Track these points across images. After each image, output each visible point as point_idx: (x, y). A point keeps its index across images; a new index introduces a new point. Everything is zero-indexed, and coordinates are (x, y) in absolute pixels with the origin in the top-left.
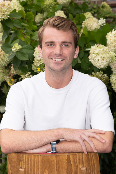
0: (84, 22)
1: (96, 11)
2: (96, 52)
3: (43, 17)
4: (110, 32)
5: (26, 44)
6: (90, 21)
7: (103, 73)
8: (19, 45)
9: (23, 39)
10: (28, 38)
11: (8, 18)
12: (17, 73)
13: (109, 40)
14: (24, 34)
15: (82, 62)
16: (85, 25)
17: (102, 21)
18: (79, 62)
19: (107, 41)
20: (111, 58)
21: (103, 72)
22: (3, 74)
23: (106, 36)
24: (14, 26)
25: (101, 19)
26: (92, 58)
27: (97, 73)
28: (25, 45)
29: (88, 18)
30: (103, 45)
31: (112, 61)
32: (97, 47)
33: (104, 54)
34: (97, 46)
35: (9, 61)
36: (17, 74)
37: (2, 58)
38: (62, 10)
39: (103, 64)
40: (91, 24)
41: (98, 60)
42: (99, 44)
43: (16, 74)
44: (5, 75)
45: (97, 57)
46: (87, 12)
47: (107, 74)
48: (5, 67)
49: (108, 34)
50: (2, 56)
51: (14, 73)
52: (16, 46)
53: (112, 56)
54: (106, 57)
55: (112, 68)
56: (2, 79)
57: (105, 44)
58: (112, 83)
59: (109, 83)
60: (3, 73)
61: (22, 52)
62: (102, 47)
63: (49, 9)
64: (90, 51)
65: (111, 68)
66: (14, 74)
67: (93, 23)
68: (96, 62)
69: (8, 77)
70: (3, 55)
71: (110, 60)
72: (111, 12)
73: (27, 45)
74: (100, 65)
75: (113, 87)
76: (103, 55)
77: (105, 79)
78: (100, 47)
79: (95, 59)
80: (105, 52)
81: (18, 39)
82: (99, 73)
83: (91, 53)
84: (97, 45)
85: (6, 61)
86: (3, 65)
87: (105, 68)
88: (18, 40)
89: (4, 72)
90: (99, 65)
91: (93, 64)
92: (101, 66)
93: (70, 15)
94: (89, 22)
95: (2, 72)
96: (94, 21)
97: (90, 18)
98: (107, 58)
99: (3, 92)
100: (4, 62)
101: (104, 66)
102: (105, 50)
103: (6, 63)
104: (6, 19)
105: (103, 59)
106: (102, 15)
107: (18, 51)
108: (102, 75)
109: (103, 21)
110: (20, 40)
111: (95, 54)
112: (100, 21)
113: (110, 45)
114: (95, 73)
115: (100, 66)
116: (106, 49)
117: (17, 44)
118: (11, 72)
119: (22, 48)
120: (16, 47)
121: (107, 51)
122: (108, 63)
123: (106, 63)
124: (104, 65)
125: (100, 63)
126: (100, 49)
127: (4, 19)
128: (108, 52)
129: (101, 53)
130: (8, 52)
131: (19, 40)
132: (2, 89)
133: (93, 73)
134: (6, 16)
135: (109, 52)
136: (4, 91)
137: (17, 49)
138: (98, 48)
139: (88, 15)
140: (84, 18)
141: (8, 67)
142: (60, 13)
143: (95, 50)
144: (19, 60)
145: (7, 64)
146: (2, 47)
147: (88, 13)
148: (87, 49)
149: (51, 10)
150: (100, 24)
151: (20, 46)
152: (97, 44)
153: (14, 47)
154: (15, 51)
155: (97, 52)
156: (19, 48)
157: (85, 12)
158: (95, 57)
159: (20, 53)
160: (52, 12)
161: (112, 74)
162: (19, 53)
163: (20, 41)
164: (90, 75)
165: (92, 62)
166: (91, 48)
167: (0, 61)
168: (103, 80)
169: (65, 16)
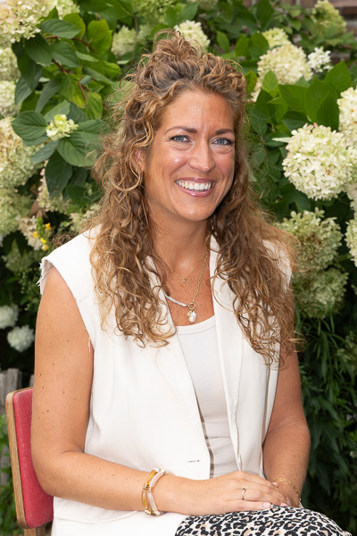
0: (265, 60)
1: (298, 27)
2: (308, 147)
3: (135, 39)
4: (352, 89)
5: (90, 119)
6: (282, 56)
7: (324, 215)
8: (68, 120)
9: (80, 103)
10: (95, 100)
11: (36, 34)
12: (56, 206)
13: (346, 114)
14: (84, 88)
15: (258, 180)
16: (267, 67)
17: (320, 57)
19: (341, 116)
20: (351, 170)
21: (323, 212)
22: (11, 209)
23: (339, 101)
24: (53, 61)
25: (319, 50)
26: (293, 166)
27: (306, 213)
28: (84, 121)
29: (276, 47)
30: (329, 128)
31: (353, 178)
32: (309, 132)
33: (332, 156)
34: (311, 131)
35: (32, 168)
36: (57, 210)
37: (12, 160)
38: (196, 19)
39: (327, 184)
40: (287, 66)
41: (313, 172)
42: (315, 124)
43: (52, 209)
44: (17, 212)
45: (309, 164)
46: (272, 27)
47: (335, 218)
48: (19, 187)
49: (342, 94)
50: (11, 154)
51: (48, 205)
52: (61, 123)
53: (355, 162)
54: (337, 165)
55: (352, 200)
56: (9, 224)
57: (334, 125)
58: (351, 246)
59: (340, 244)
60: (13, 205)
61: (79, 142)
62: (324, 133)
63: (156, 16)
64: (286, 144)
65: (350, 201)
66: (47, 210)
67: (290, 62)
68: (308, 179)
69: (26, 220)
70: (15, 151)
71: (350, 174)
72: (345, 30)
73: (93, 121)
74: (318, 188)
75: (353, 258)
76: (330, 159)
77: (329, 234)
78: (319, 133)
79: (305, 168)
80: (336, 148)
81: (65, 101)
82: (312, 213)
83: (292, 151)
84: (311, 127)
85: (22, 167)
86: (15, 180)
87: (333, 198)
88: (65, 105)
89: (15, 203)
90: (315, 187)
91: (297, 186)
92: (320, 190)
93: (221, 37)
94: (278, 59)
95: (8, 202)
96: (295, 55)
97: (282, 47)
98: (340, 168)
99: (8, 265)
100: (19, 172)
101: (330, 191)
102: (334, 142)
103: (23, 176)
104: (31, 38)
105: (328, 169)
106: (315, 38)
107: (64, 139)
108: (321, 222)
109: (322, 56)
110: (72, 103)
111: (303, 153)
112: (312, 56)
113: (350, 128)
114: (300, 214)
115: (318, 191)
116: (337, 141)
117: (64, 117)
118: (38, 203)
119: (79, 130)
120: (59, 125)
121: (342, 145)
122: (342, 183)
123: (338, 182)
124: (331, 189)
125: (319, 181)
126: (319, 140)
127: (25, 36)
128: (344, 151)
129: (322, 152)
130: (34, 140)
131: (69, 104)
132: (5, 258)
133: (293, 213)
134: (29, 28)
135: (347, 148)
136: (12, 264)
137: (61, 133)
138: (312, 135)
139: (277, 37)
140: (263, 47)
141: (28, 188)
142: (190, 28)
143: (303, 143)
144: (68, 164)
145: (26, 179)
146: (17, 125)
147: (276, 30)
148: (277, 139)
149: (162, 20)
150: (313, 66)
151: (71, 121)
152: (310, 123)
153: (52, 125)
154: (55, 139)
155: (309, 150)
156: (68, 130)
157: (268, 29)
158: (304, 163)
159: (72, 143)
160: (166, 23)
161: (353, 218)
162: (67, 144)
163: (70, 108)
164: (285, 219)
165: (294, 180)
166: (291, 135)
167: (6, 169)
168: (325, 236)
169: (205, 37)
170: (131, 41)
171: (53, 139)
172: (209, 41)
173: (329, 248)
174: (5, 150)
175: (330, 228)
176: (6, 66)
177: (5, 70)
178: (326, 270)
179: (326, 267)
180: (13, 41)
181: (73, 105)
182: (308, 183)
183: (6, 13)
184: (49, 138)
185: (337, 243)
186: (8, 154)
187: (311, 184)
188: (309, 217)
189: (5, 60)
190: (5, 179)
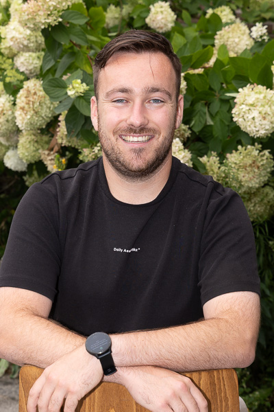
1: (241, 4)
2: (251, 100)
7: (261, 148)
8: (82, 83)
9: (88, 70)
11: (59, 22)
12: (69, 142)
14: (91, 59)
15: (215, 123)
16: (222, 40)
18: (208, 124)
19: (273, 78)
21: (260, 146)
22: (36, 145)
23: (272, 67)
24: (70, 40)
26: (239, 114)
27: (249, 147)
30: (265, 87)
32: (251, 90)
33: (267, 106)
35: (50, 116)
36: (70, 145)
37: (36, 110)
39: (263, 126)
40: (236, 40)
41: (253, 118)
42: (255, 84)
43: (67, 144)
44: (40, 147)
45: (250, 112)
46: (220, 5)
47: (269, 150)
48: (42, 130)
50: (35, 106)
51: (64, 142)
52: (77, 85)
54: (270, 113)
56: (34, 155)
60: (37, 142)
62: (262, 90)
64: (234, 98)
66: (63, 145)
67: (239, 37)
68: (249, 123)
69: (47, 152)
70: (38, 104)
74: (257, 129)
76: (265, 109)
77: (265, 161)
78: (258, 91)
79: (248, 115)
80: (269, 101)
81: (79, 70)
82: (253, 147)
83: (238, 103)
84: (252, 86)
85: (43, 115)
86: (38, 124)
87: (267, 136)
88: (79, 72)
89: (39, 140)
90: (254, 128)
91: (242, 127)
92: (258, 131)
93: (185, 14)
94: (230, 35)
95: (33, 140)
98: (272, 115)
99: (27, 183)
100: (41, 119)
101: (265, 132)
102: (269, 97)
103: (43, 121)
104: (56, 25)
105: (264, 116)
106: (253, 11)
107: (79, 97)
108: (259, 153)
110: (84, 71)
111: (246, 105)
112: (254, 29)
114: (244, 148)
116: (271, 96)
117: (79, 81)
118: (57, 140)
119: (90, 90)
120: (76, 87)
123: (271, 125)
124: (266, 130)
125: (257, 124)
126: (257, 96)
127: (51, 24)
129: (260, 104)
130: (58, 97)
131: (82, 72)
132: (25, 178)
133: (239, 147)
134: (55, 18)
136: (30, 183)
137: (77, 92)
138: (253, 92)
139: (225, 13)
140: (218, 24)
142: (161, 7)
143: (247, 98)
144: (81, 114)
145: (46, 123)
146: (46, 87)
147: (224, 7)
148: (228, 95)
150: (254, 37)
151: (84, 84)
152: (251, 84)
153: (71, 87)
155: (251, 102)
156: (82, 91)
157: (218, 7)
158: (247, 112)
159: (85, 99)
160: (144, 4)
162: (82, 100)
163: (83, 74)
164: (234, 151)
165: (240, 123)
166: (238, 92)
167: (32, 116)
168: (262, 163)
169: (173, 13)
170: (117, 15)
171: (72, 97)
172: (175, 16)
173: (265, 172)
174: (31, 103)
175: (265, 157)
176: (33, 42)
177: (32, 45)
178: (263, 187)
179: (262, 185)
180: (43, 27)
181: (85, 73)
182: (250, 126)
183: (38, 8)
184: (69, 96)
185: (270, 168)
186: (33, 105)
187: (252, 126)
188: (250, 150)
189: (32, 37)
190: (31, 124)
